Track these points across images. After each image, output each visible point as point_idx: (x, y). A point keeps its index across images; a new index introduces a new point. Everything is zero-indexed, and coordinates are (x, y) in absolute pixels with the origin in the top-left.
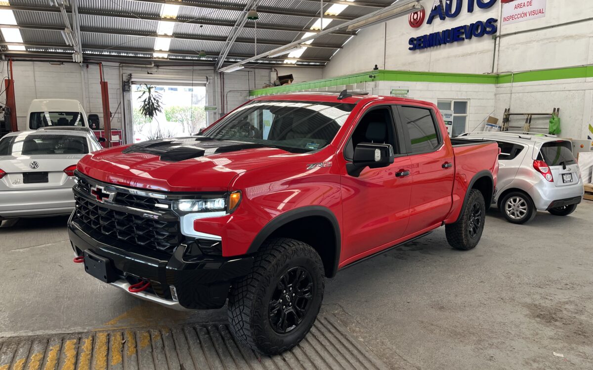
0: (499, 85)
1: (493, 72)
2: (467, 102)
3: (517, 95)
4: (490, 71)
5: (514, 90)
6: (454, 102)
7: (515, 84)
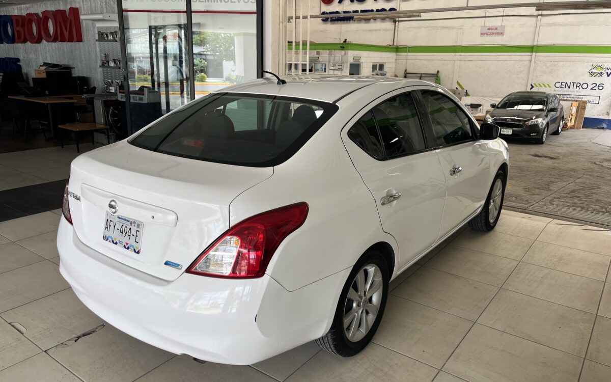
0: (398, 54)
1: (393, 44)
2: (383, 65)
3: (411, 61)
5: (409, 57)
6: (379, 65)
7: (409, 54)
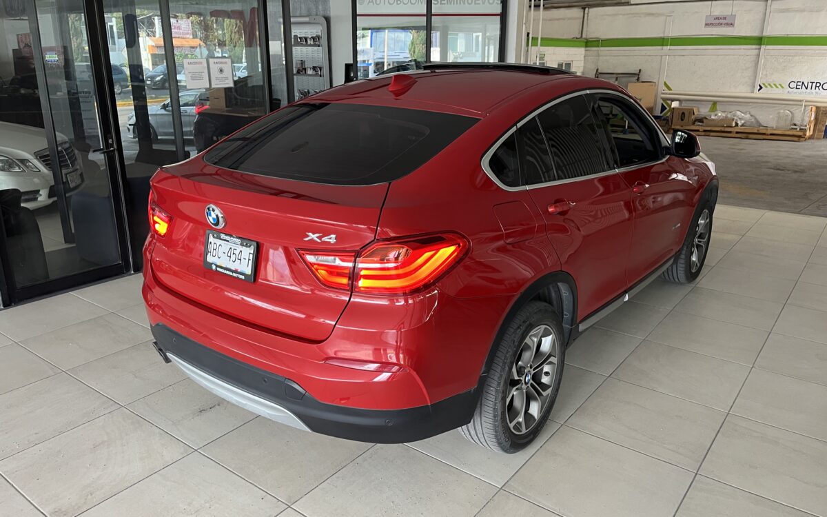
0: (588, 49)
1: (581, 37)
2: (570, 64)
3: (605, 58)
4: (579, 36)
5: (602, 53)
6: (566, 64)
7: (602, 48)
